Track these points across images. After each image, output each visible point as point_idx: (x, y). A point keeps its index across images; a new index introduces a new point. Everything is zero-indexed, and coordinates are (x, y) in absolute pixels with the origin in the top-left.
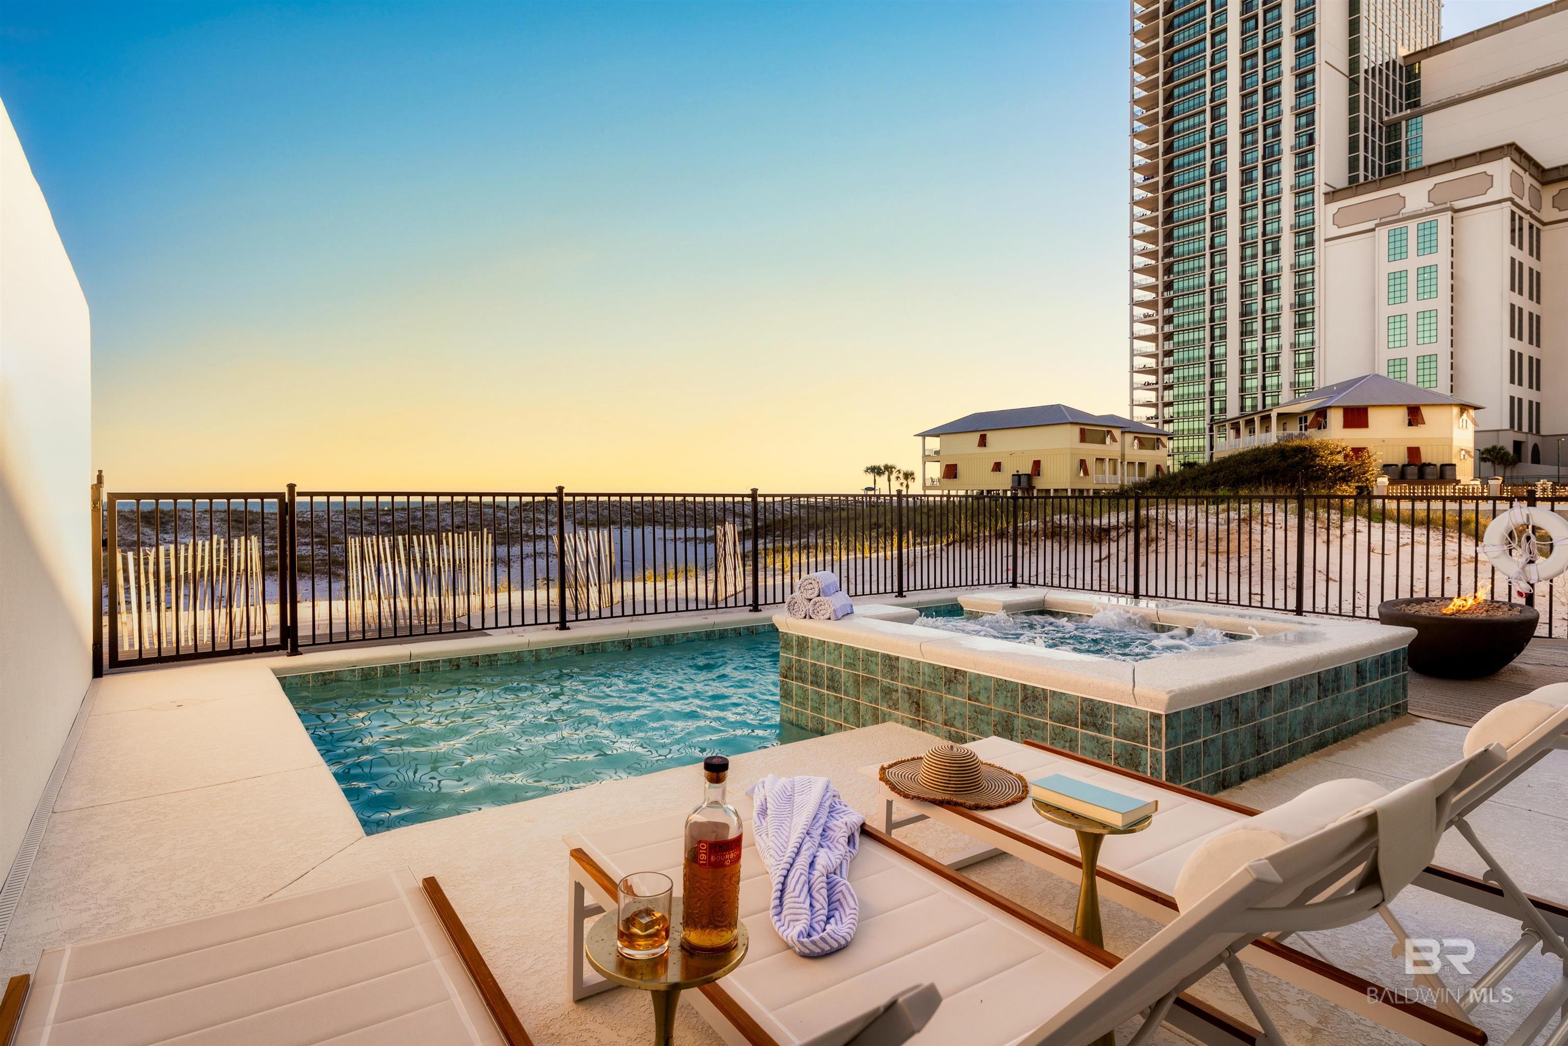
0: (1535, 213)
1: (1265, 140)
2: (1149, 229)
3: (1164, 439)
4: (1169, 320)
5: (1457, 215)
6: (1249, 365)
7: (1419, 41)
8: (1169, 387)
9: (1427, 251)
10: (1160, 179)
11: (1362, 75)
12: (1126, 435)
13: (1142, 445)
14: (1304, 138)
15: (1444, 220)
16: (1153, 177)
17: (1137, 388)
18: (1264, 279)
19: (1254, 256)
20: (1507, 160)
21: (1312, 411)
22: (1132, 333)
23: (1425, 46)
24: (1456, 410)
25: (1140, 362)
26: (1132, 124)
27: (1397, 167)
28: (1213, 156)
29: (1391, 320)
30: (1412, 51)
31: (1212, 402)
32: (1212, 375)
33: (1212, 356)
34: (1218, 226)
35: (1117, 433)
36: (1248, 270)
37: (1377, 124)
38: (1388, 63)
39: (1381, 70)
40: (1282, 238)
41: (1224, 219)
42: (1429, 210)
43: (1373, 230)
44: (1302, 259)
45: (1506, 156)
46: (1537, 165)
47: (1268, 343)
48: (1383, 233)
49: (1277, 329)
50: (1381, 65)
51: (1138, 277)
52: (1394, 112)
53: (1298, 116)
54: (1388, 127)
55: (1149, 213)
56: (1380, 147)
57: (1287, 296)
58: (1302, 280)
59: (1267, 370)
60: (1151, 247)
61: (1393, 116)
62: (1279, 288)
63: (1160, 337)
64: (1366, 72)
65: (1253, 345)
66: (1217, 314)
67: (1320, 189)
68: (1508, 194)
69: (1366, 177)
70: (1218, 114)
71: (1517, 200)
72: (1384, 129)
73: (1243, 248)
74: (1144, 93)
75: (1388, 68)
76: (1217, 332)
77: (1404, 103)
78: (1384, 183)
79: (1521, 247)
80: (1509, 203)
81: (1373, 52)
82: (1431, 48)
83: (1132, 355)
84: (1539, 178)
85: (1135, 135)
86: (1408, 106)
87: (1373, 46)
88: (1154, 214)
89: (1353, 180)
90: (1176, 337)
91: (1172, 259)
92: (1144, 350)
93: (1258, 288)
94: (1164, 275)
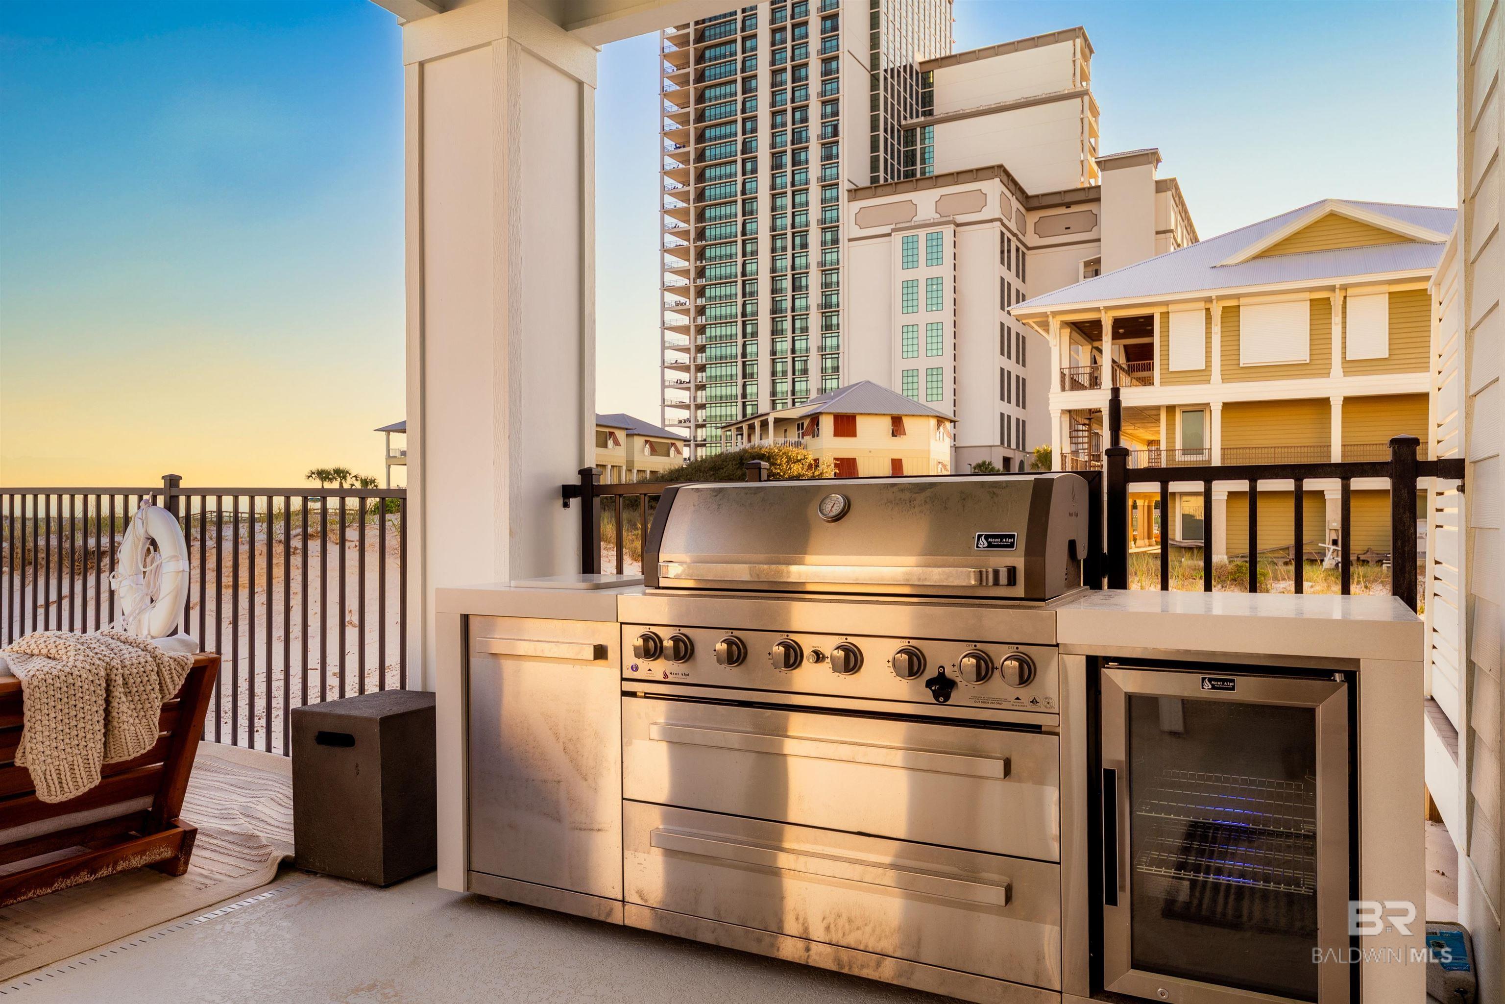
0: (1020, 236)
1: (794, 124)
2: (681, 205)
3: (680, 444)
4: (701, 311)
5: (959, 229)
6: (779, 367)
7: (933, 50)
8: (702, 387)
9: (935, 262)
10: (691, 148)
11: (882, 74)
12: (636, 438)
13: (654, 451)
14: (830, 127)
15: (948, 230)
16: (684, 147)
17: (669, 387)
18: (793, 275)
19: (784, 249)
20: (997, 180)
21: (808, 416)
22: (663, 323)
23: (938, 56)
24: (933, 422)
25: (672, 356)
26: (662, 82)
27: (913, 173)
28: (744, 133)
29: (905, 329)
30: (927, 59)
31: (744, 405)
32: (744, 377)
33: (744, 355)
34: (749, 212)
35: (621, 435)
36: (779, 263)
37: (896, 126)
38: (905, 67)
39: (899, 72)
40: (810, 232)
41: (755, 204)
42: (936, 221)
43: (889, 235)
44: (828, 256)
45: (996, 176)
46: (1022, 190)
47: (798, 344)
48: (897, 237)
49: (805, 330)
50: (900, 67)
51: (669, 259)
52: (911, 117)
53: (824, 103)
54: (906, 131)
55: (680, 186)
56: (899, 151)
57: (815, 296)
58: (828, 280)
59: (797, 373)
60: (683, 226)
61: (909, 121)
62: (807, 286)
63: (692, 329)
64: (886, 71)
65: (784, 346)
66: (749, 308)
67: (844, 186)
68: (998, 215)
69: (886, 180)
70: (748, 85)
71: (1006, 221)
72: (902, 132)
73: (774, 238)
74: (675, 49)
75: (905, 71)
76: (749, 329)
77: (920, 110)
78: (900, 187)
79: (1009, 268)
80: (998, 223)
81: (891, 51)
82: (942, 59)
83: (663, 348)
84: (1024, 204)
85: (665, 94)
86: (924, 114)
87: (891, 45)
88: (686, 189)
89: (874, 180)
90: (708, 331)
91: (704, 243)
92: (676, 343)
93: (787, 284)
94: (696, 260)
